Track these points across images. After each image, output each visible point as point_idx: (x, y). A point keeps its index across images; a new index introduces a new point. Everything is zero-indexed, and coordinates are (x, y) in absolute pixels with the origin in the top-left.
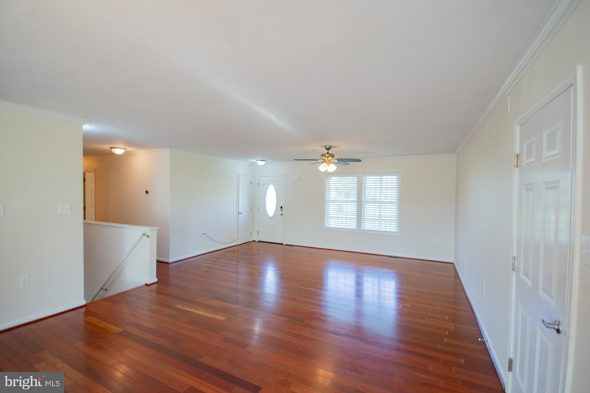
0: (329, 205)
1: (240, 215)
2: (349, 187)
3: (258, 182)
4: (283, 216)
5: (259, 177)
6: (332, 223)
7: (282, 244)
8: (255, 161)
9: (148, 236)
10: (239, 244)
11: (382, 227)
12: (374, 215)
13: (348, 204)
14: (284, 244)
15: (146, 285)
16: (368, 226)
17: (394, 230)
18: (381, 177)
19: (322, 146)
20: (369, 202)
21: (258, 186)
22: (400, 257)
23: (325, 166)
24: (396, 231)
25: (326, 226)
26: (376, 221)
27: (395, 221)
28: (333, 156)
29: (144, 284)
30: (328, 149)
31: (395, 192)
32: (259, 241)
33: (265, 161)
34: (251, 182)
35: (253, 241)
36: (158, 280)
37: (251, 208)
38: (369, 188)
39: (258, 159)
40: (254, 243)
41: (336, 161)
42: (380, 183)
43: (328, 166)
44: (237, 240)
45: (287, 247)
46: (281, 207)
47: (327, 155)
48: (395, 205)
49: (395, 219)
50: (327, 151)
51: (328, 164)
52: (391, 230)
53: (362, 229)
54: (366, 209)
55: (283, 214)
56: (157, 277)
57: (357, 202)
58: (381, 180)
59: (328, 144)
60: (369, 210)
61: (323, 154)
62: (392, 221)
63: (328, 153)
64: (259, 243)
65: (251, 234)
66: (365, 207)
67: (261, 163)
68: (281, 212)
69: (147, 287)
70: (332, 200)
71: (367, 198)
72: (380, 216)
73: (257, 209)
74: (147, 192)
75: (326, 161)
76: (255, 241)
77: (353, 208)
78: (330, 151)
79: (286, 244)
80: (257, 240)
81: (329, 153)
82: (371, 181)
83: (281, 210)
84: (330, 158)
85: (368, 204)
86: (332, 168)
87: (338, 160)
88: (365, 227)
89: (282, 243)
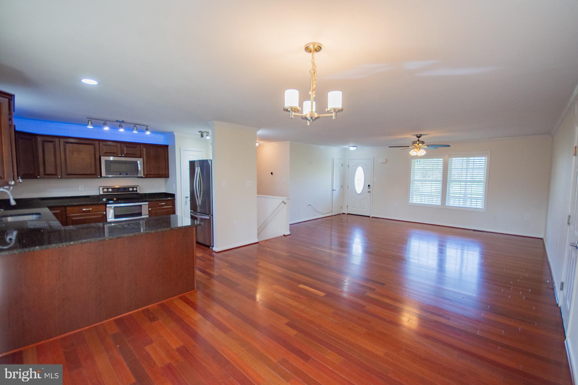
0: (414, 184)
1: (334, 192)
2: (434, 167)
3: (348, 164)
4: (370, 193)
5: (349, 160)
6: (415, 199)
7: (369, 217)
8: (347, 147)
9: (285, 203)
10: (333, 215)
11: (467, 204)
12: (459, 193)
13: (433, 183)
14: (371, 216)
15: (284, 235)
16: (452, 203)
17: (480, 207)
18: (468, 159)
19: (414, 135)
20: (454, 181)
21: (348, 168)
22: (485, 232)
23: (416, 152)
24: (483, 208)
25: (410, 202)
26: (461, 199)
27: (482, 199)
28: (423, 143)
29: (283, 235)
30: (419, 137)
31: (482, 174)
32: (348, 214)
33: (356, 147)
34: (342, 165)
35: (343, 213)
36: (291, 233)
37: (342, 186)
38: (455, 168)
39: (350, 146)
40: (344, 215)
41: (426, 147)
42: (467, 164)
43: (419, 151)
44: (331, 212)
45: (373, 219)
46: (369, 186)
47: (418, 142)
48: (483, 184)
49: (482, 196)
50: (417, 139)
51: (419, 149)
52: (477, 206)
53: (446, 205)
54: (451, 187)
55: (370, 192)
56: (290, 231)
57: (442, 181)
58: (468, 161)
59: (419, 133)
60: (454, 189)
61: (414, 142)
62: (478, 198)
63: (418, 140)
64: (348, 215)
65: (341, 208)
66: (451, 186)
67: (352, 149)
68: (369, 190)
69: (284, 237)
70: (416, 180)
71: (452, 177)
72: (465, 194)
73: (347, 188)
74: (272, 173)
75: (416, 147)
76: (344, 214)
77: (438, 186)
78: (420, 139)
79: (372, 217)
80: (346, 213)
81: (420, 140)
82: (457, 162)
83: (369, 188)
84: (420, 145)
85: (453, 183)
86: (422, 152)
87: (428, 146)
88: (449, 204)
89: (369, 215)
